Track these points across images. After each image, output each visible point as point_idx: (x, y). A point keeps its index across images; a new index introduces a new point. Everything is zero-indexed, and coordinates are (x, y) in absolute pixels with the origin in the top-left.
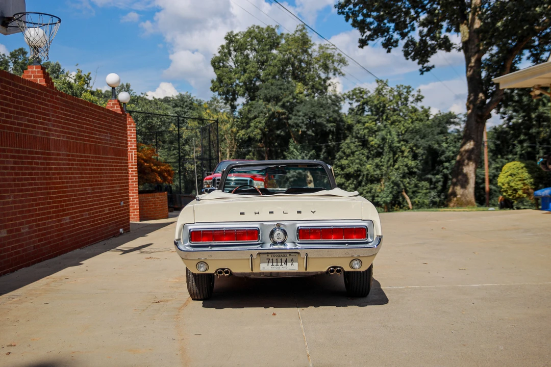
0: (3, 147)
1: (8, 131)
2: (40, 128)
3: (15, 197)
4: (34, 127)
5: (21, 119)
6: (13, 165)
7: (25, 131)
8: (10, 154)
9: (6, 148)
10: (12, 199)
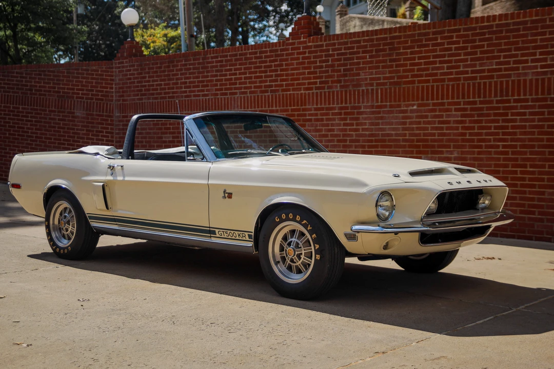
0: (440, 101)
1: (451, 83)
2: (536, 67)
3: (463, 153)
4: (518, 69)
5: (481, 65)
6: (460, 119)
7: (492, 77)
8: (453, 107)
9: (445, 101)
10: (456, 155)
